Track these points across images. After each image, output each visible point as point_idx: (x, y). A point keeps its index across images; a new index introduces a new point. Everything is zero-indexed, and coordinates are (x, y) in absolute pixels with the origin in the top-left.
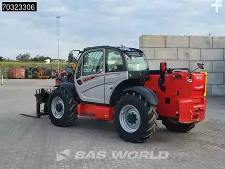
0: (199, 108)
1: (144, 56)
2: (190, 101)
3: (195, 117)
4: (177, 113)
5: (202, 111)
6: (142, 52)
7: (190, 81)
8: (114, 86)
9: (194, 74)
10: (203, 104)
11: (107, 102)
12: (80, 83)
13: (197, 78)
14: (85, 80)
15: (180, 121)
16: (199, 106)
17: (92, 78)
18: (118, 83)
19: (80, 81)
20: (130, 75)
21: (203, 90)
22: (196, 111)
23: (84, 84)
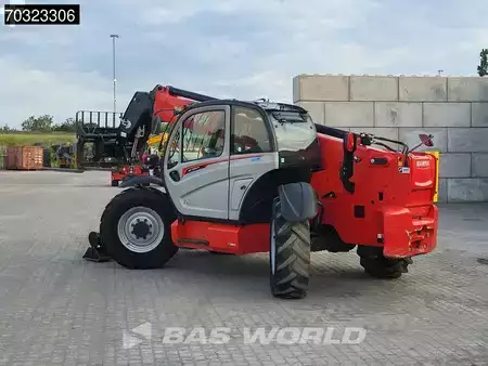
0: (425, 226)
1: (308, 120)
2: (406, 211)
3: (417, 244)
4: (380, 236)
5: (429, 232)
6: (306, 112)
7: (406, 170)
8: (249, 183)
9: (413, 157)
10: (432, 217)
11: (235, 216)
12: (175, 176)
13: (418, 164)
14: (186, 171)
15: (387, 253)
16: (424, 222)
17: (202, 167)
18: (257, 177)
19: (176, 172)
20: (283, 160)
21: (431, 190)
22: (419, 233)
23: (185, 179)
